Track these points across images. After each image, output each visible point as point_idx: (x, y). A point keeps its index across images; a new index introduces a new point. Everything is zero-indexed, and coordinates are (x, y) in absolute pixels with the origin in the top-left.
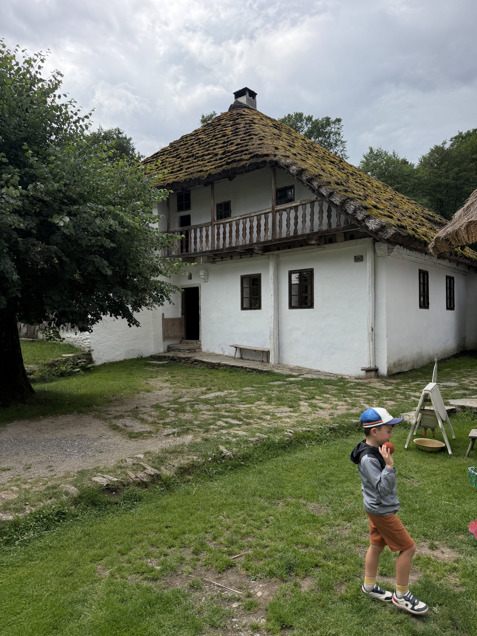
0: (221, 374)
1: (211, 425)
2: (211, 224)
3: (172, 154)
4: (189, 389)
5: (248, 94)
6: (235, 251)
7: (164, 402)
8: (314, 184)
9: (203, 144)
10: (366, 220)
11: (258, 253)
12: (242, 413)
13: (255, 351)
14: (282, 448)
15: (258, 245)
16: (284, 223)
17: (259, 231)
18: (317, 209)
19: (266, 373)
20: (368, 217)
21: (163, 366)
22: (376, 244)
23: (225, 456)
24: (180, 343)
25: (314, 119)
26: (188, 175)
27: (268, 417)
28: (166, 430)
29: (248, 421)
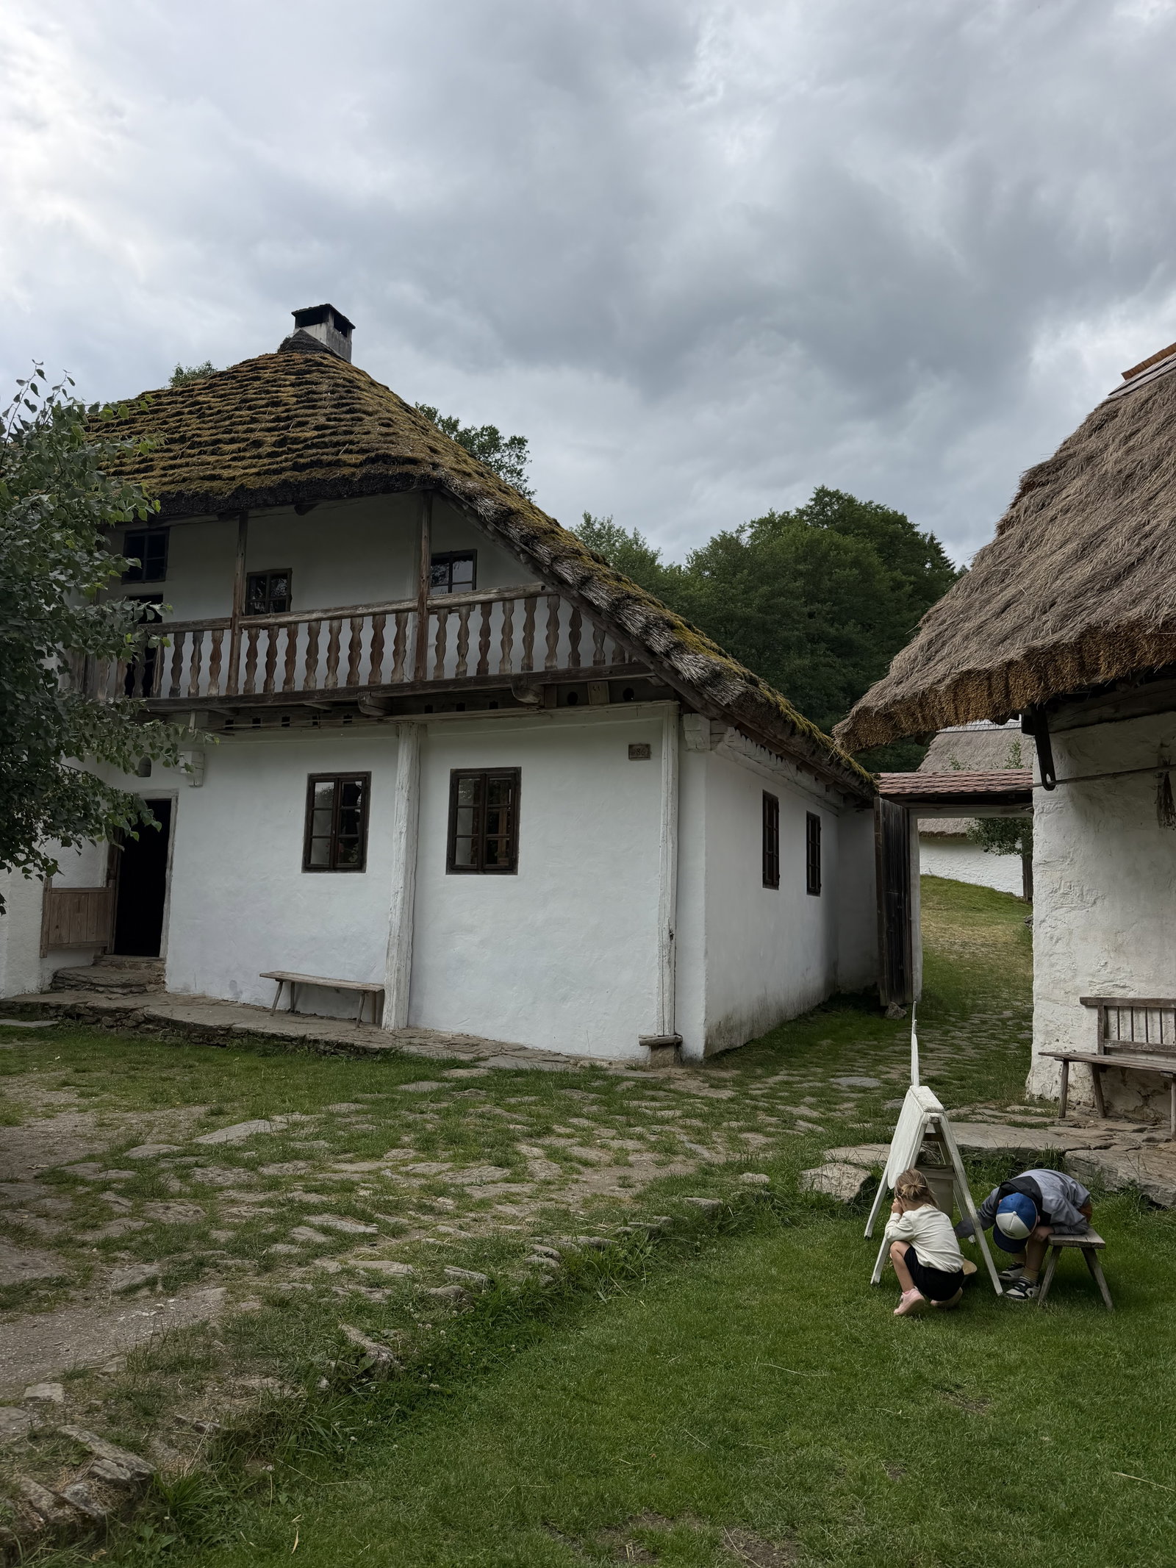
0: (237, 1062)
1: (276, 1241)
2: (231, 623)
3: (114, 431)
4: (149, 1110)
5: (331, 323)
6: (304, 706)
7: (77, 1162)
8: (538, 549)
9: (211, 415)
10: (675, 654)
11: (368, 716)
12: (362, 1193)
13: (338, 990)
14: (536, 1311)
15: (373, 694)
16: (452, 642)
17: (376, 657)
18: (542, 616)
19: (379, 1058)
20: (680, 647)
21: (40, 1034)
22: (686, 717)
23: (374, 1366)
24: (94, 965)
25: (461, 428)
26: (172, 482)
27: (448, 1203)
28: (117, 1271)
29: (393, 1220)
